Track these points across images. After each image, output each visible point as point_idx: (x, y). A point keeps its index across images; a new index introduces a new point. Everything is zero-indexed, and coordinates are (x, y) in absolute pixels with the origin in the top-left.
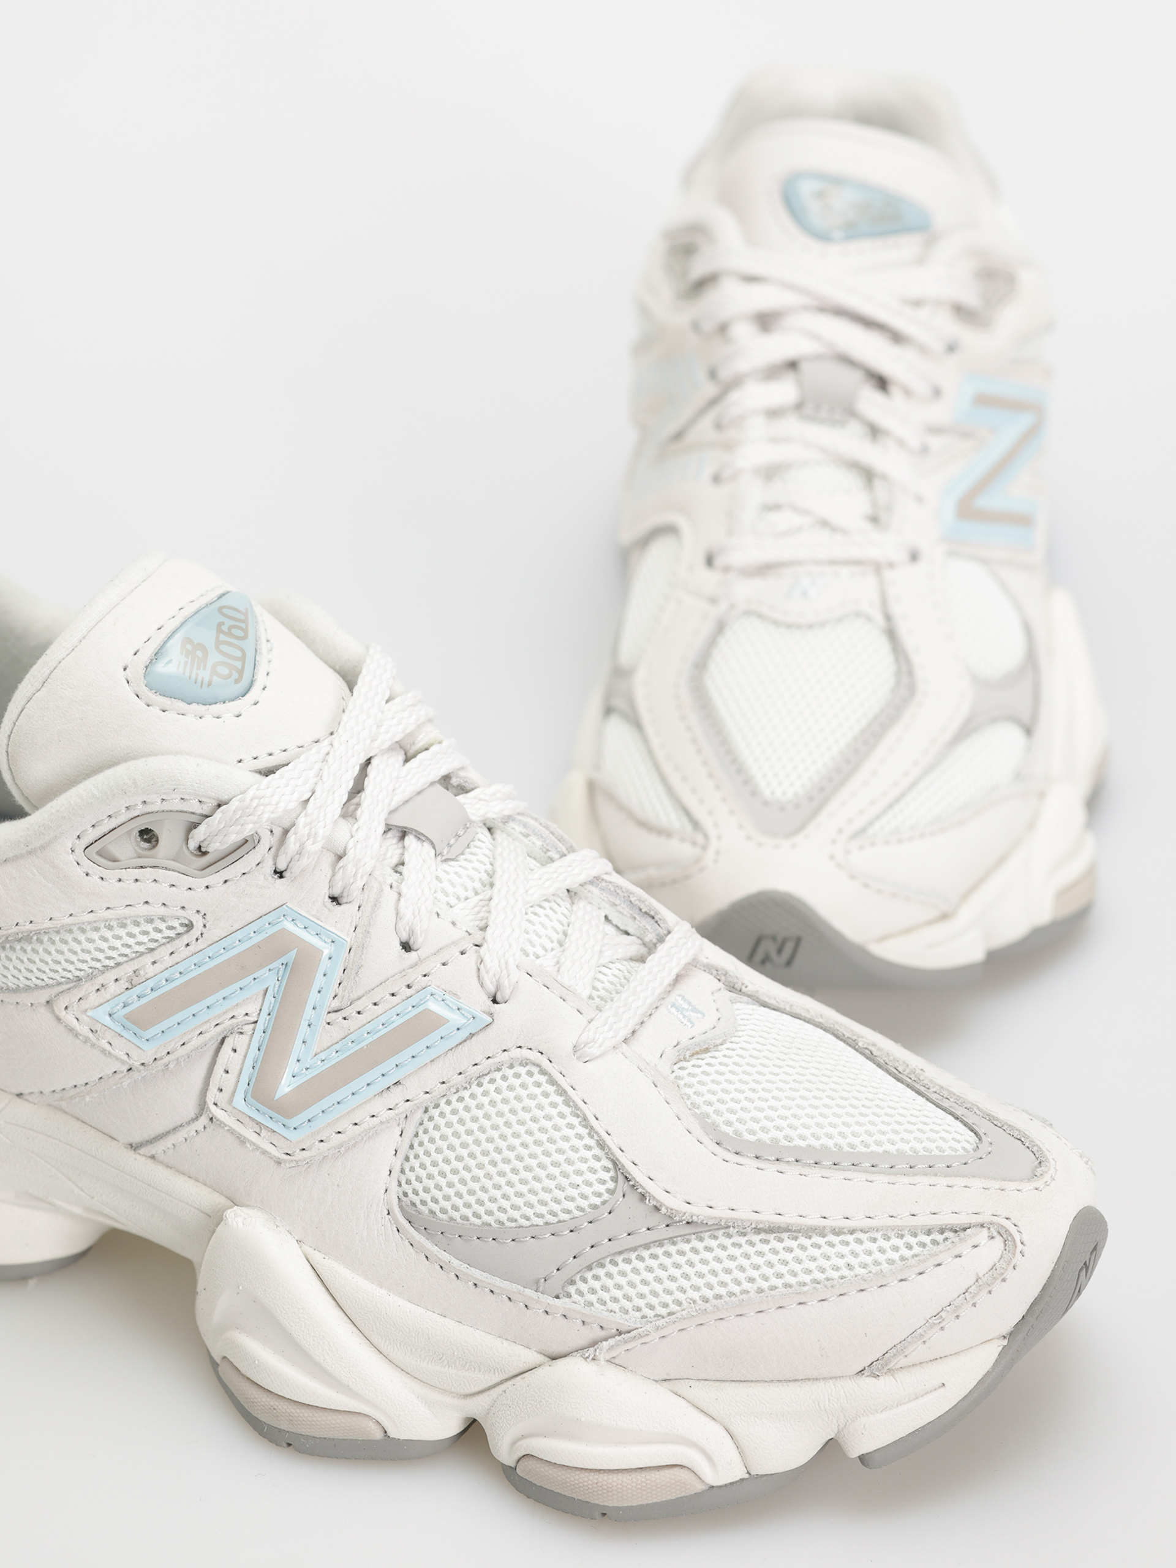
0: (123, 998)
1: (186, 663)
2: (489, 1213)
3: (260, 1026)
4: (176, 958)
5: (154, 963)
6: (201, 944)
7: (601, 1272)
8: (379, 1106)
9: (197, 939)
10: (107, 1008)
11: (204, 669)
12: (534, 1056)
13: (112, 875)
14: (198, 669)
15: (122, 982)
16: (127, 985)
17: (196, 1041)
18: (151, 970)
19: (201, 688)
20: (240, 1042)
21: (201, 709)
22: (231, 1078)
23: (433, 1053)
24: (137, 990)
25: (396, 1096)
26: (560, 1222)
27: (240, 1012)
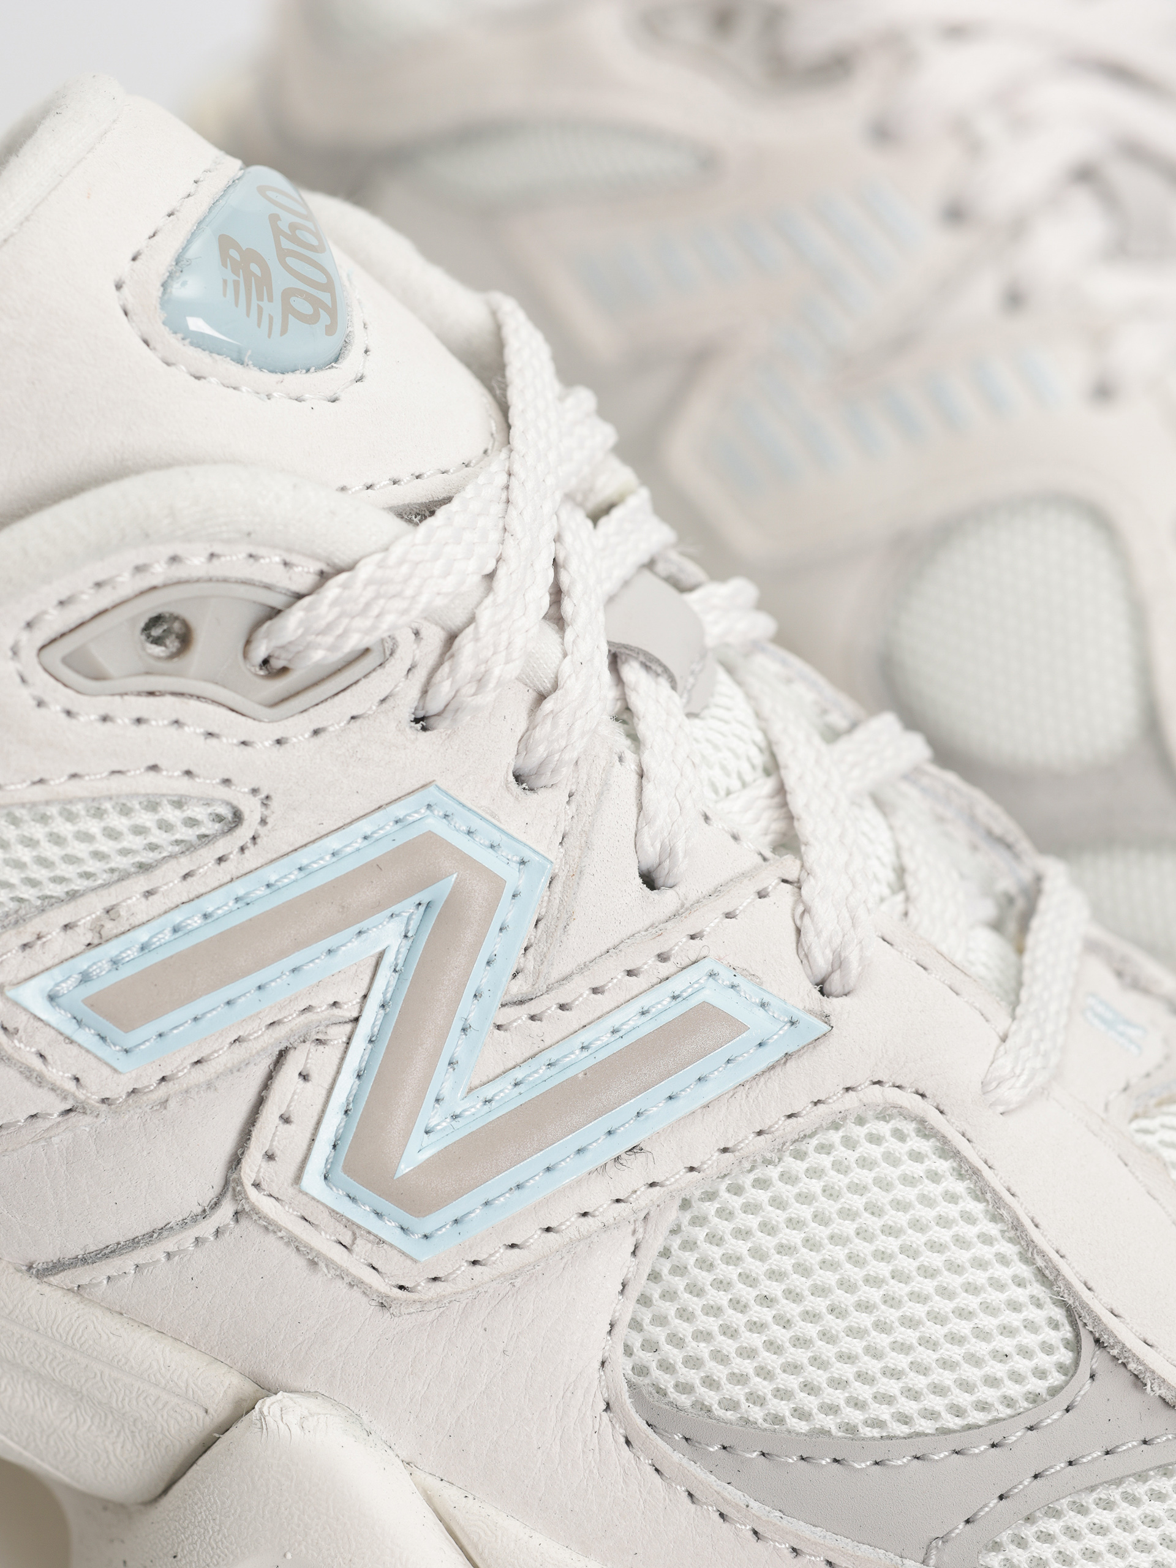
0: (82, 964)
1: (236, 284)
2: (831, 1409)
3: (364, 1029)
4: (195, 886)
5: (149, 894)
6: (253, 858)
7: (1054, 1526)
8: (597, 1197)
9: (242, 849)
10: (45, 983)
11: (270, 299)
12: (907, 1100)
13: (90, 708)
14: (260, 298)
15: (79, 930)
16: (89, 937)
17: (224, 1058)
18: (143, 909)
19: (269, 336)
20: (321, 1061)
21: (269, 380)
22: (299, 1132)
23: (709, 1091)
24: (111, 949)
25: (633, 1176)
26: (969, 1427)
27: (322, 1001)
